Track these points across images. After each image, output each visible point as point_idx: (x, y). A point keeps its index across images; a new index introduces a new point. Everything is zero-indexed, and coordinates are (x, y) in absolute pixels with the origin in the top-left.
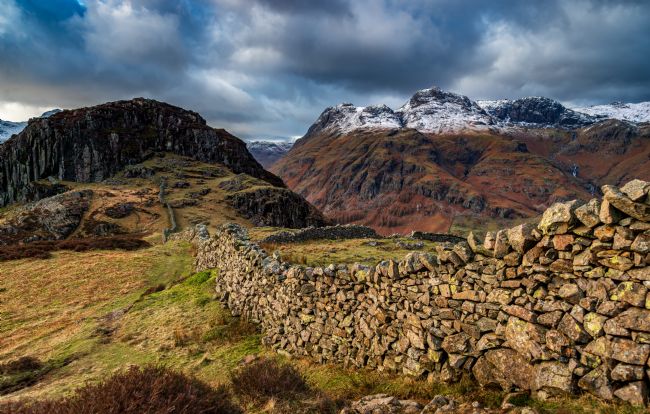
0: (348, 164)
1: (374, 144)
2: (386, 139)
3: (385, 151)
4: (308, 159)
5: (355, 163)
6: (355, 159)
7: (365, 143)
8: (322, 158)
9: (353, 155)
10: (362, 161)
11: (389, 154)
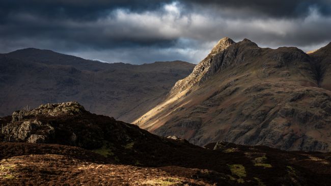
0: (242, 134)
1: (272, 111)
2: (288, 106)
3: (284, 121)
4: (193, 123)
5: (249, 134)
6: (249, 128)
7: (262, 108)
8: (210, 122)
9: (247, 123)
10: (258, 132)
11: (289, 125)
